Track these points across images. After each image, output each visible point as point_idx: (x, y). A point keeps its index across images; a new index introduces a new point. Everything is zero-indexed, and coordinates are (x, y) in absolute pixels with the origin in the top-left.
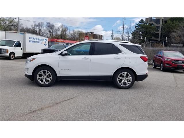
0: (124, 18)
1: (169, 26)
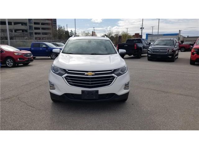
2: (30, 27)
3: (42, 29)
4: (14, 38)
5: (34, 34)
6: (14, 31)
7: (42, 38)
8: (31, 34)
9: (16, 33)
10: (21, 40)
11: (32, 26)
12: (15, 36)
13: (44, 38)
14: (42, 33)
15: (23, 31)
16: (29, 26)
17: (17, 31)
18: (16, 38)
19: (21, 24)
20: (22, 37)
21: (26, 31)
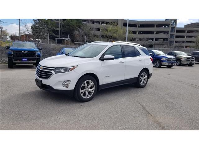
0: (20, 19)
1: (69, 24)
2: (172, 36)
3: (187, 37)
4: (154, 46)
5: (174, 42)
6: (154, 40)
7: (185, 47)
8: (171, 42)
9: (156, 41)
10: (160, 48)
11: (174, 34)
12: (155, 45)
13: (187, 47)
14: (186, 42)
15: (164, 39)
16: (171, 34)
17: (158, 40)
18: (155, 46)
19: (163, 33)
20: (162, 46)
21: (167, 39)
